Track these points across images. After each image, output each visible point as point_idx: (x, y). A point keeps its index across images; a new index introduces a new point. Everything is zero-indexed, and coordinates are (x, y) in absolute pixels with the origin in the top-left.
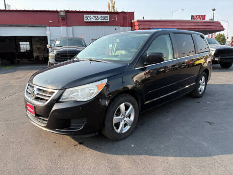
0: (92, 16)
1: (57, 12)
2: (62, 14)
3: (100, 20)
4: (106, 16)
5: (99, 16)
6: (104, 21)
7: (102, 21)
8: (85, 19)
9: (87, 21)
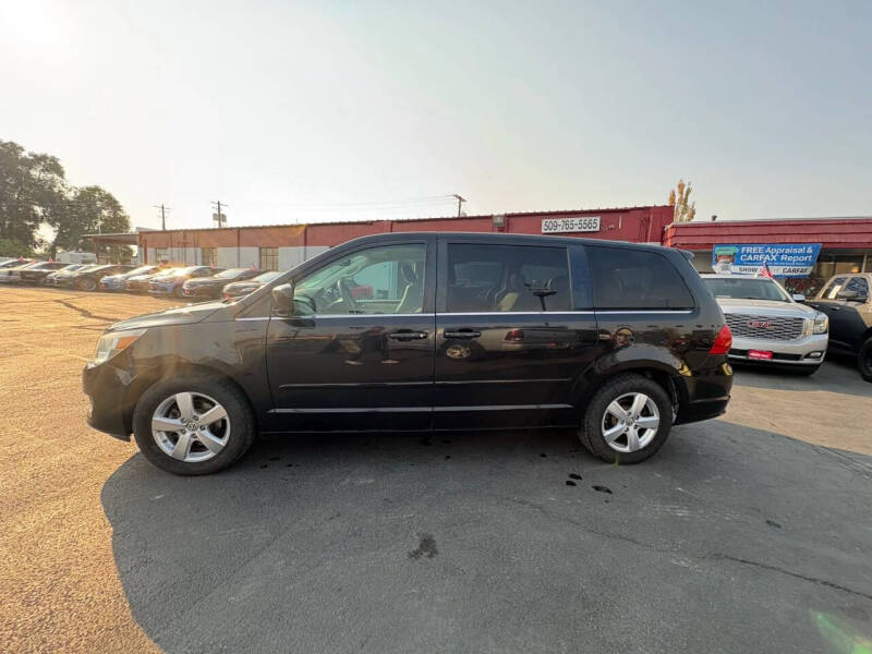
0: (560, 221)
1: (490, 217)
2: (499, 220)
3: (576, 229)
4: (593, 219)
5: (576, 220)
6: (588, 230)
7: (583, 230)
8: (543, 227)
9: (548, 231)
